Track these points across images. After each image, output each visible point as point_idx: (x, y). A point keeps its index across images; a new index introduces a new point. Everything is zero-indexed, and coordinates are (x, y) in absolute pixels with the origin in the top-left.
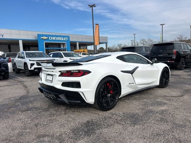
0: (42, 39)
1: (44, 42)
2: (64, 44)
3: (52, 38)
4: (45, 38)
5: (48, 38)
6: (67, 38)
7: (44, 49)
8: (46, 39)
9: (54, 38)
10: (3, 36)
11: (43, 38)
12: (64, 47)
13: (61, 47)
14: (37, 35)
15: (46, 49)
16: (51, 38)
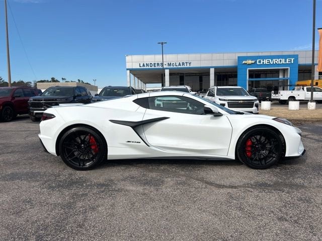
0: (244, 64)
1: (248, 69)
2: (285, 71)
3: (262, 62)
4: (250, 62)
5: (256, 62)
6: (292, 59)
7: (246, 80)
8: (252, 63)
9: (266, 62)
10: (190, 64)
11: (246, 62)
12: (284, 77)
13: (279, 77)
14: (237, 58)
15: (249, 81)
16: (260, 62)
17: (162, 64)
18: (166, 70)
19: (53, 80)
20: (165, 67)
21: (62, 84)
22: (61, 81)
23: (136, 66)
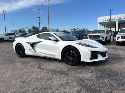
17: (115, 19)
18: (117, 22)
19: (75, 29)
20: (116, 20)
21: (77, 30)
22: (77, 29)
23: (102, 21)
